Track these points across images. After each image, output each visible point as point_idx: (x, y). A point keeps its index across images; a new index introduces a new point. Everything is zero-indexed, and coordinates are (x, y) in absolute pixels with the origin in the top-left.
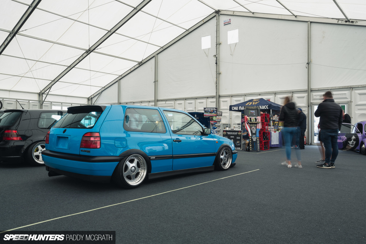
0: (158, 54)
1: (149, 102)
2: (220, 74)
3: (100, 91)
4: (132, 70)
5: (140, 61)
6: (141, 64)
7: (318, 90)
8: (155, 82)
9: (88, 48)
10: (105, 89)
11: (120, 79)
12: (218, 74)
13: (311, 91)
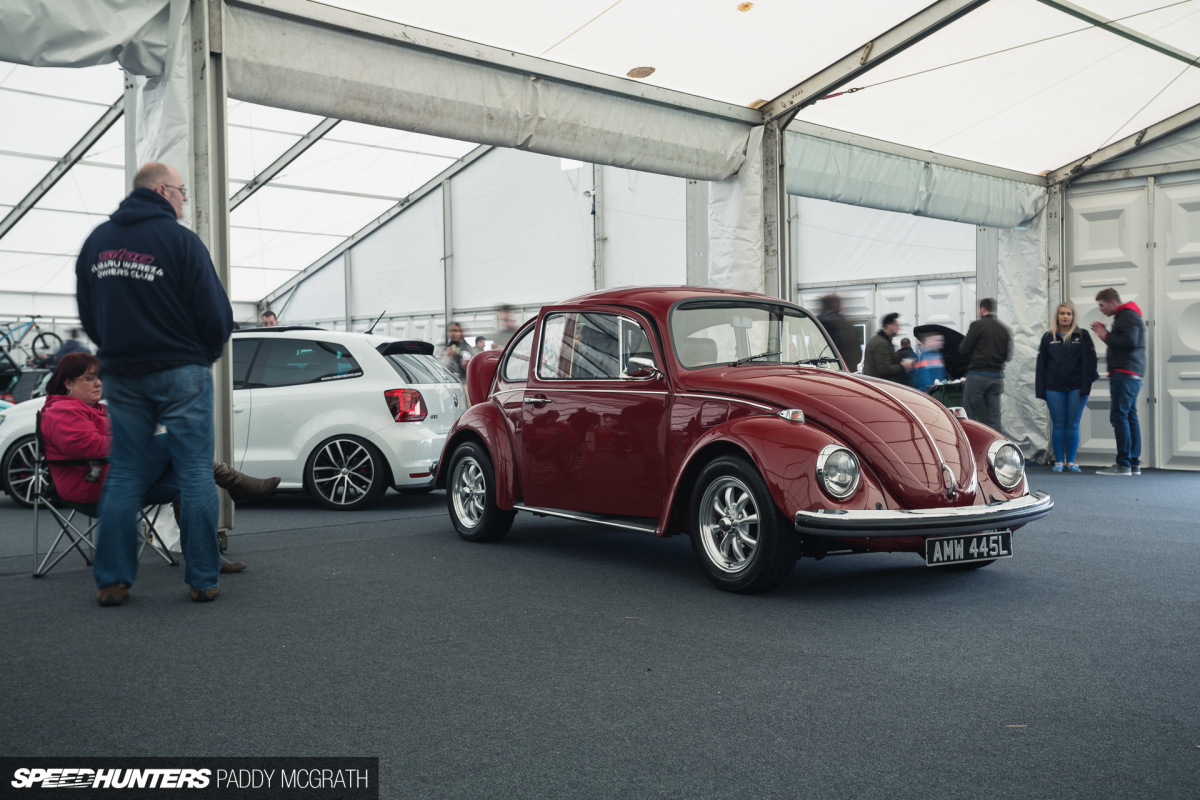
0: (451, 177)
1: (433, 315)
2: (605, 240)
3: (294, 282)
4: (382, 221)
5: (403, 196)
6: (406, 205)
7: (813, 288)
8: (445, 259)
9: (251, 178)
10: (309, 274)
11: (350, 248)
12: (600, 240)
13: (799, 290)
